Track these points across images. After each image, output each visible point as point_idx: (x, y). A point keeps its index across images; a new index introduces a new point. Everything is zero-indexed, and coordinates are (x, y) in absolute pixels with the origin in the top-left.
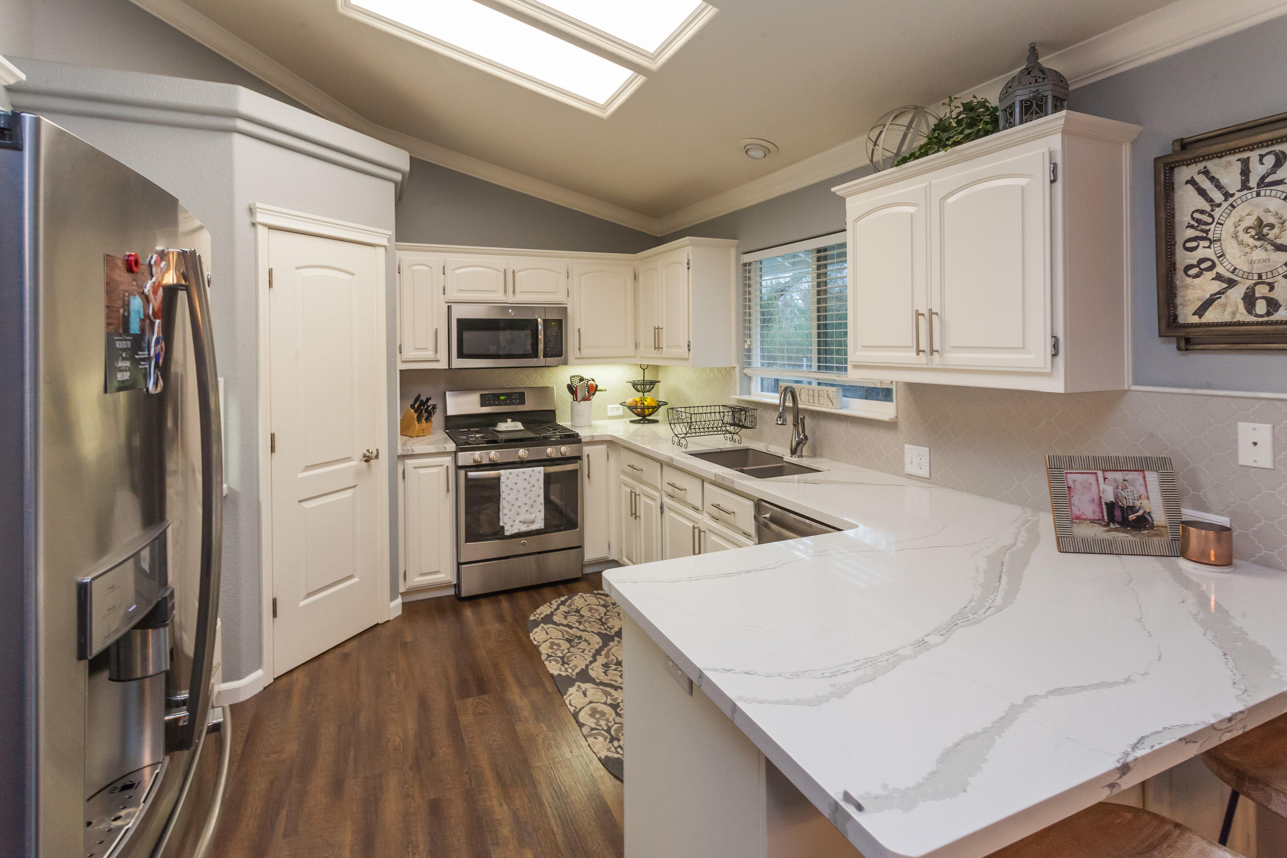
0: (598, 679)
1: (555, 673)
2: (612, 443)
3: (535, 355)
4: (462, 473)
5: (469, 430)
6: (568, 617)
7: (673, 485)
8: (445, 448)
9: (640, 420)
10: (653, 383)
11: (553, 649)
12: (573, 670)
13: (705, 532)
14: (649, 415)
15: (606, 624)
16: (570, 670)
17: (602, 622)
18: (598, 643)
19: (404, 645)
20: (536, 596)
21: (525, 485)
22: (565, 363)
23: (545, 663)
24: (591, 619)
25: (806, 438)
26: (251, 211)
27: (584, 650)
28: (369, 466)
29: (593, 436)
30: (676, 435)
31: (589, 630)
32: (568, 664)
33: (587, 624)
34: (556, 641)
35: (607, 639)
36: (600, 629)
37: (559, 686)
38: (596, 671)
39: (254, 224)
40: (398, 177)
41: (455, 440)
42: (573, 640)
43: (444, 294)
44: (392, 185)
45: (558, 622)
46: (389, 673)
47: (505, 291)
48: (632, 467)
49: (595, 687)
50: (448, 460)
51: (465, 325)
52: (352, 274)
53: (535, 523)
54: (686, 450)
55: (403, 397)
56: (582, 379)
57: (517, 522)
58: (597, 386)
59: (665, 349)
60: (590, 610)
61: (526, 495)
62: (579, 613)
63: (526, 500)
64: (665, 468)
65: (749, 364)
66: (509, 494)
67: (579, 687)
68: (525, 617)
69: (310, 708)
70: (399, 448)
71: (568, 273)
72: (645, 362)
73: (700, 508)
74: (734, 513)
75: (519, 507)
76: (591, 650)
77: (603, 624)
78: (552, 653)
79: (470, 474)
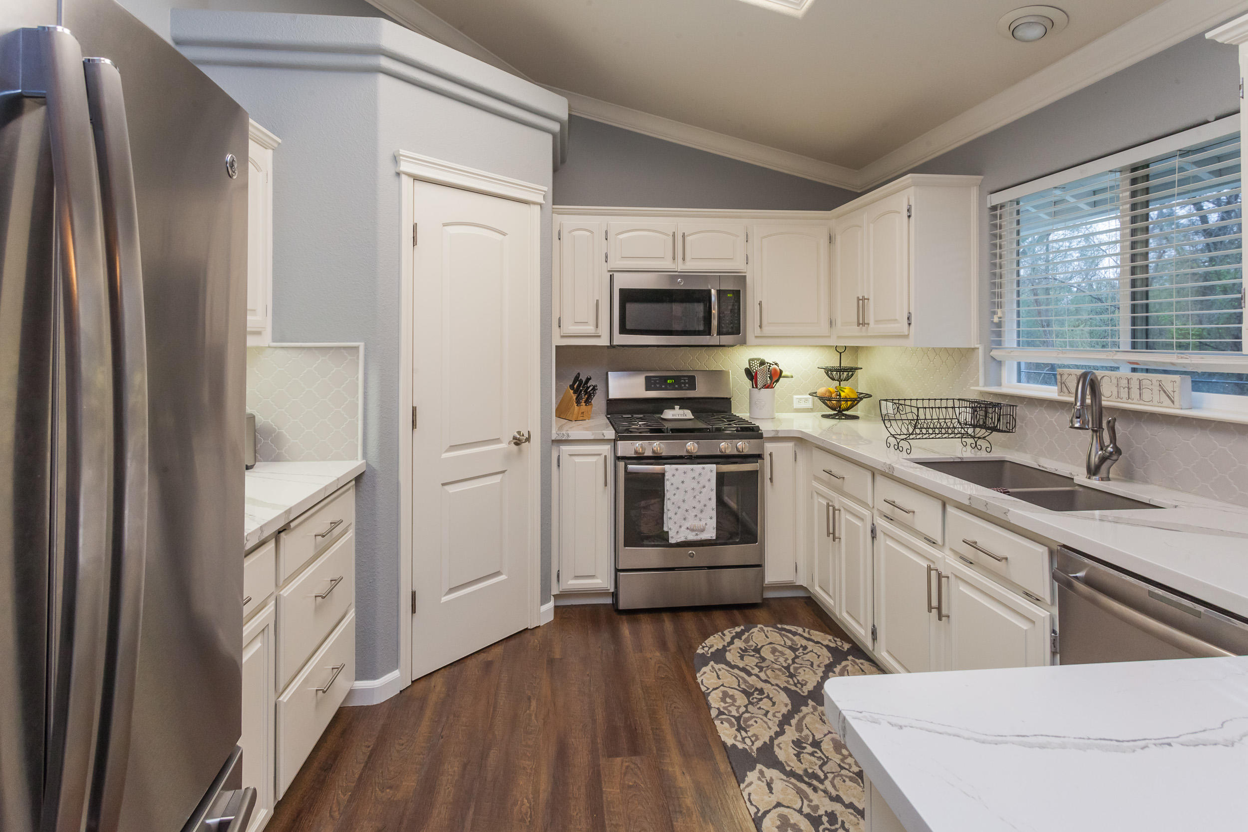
0: (789, 766)
1: (729, 742)
2: (801, 441)
3: (707, 332)
4: (621, 464)
5: (632, 416)
6: (745, 658)
7: (892, 504)
8: (603, 435)
9: (834, 414)
10: (852, 370)
11: (725, 702)
12: (753, 743)
13: (948, 577)
14: (847, 409)
15: (795, 676)
16: (748, 741)
17: (789, 672)
18: (786, 705)
19: (551, 661)
20: (705, 620)
21: (694, 484)
22: (743, 342)
23: (716, 722)
24: (776, 666)
25: (1118, 451)
26: (396, 159)
27: (767, 712)
28: (520, 451)
29: (777, 431)
30: (893, 436)
31: (774, 681)
32: (746, 732)
33: (769, 672)
34: (731, 692)
35: (798, 700)
36: (788, 682)
37: (734, 764)
38: (784, 752)
39: (398, 174)
40: (556, 127)
41: (616, 427)
42: (752, 694)
43: (606, 261)
44: (549, 138)
45: (733, 663)
46: (529, 699)
47: (674, 259)
48: (830, 473)
49: (784, 778)
50: (605, 449)
51: (629, 296)
52: (504, 234)
53: (705, 532)
54: (908, 457)
55: (559, 376)
56: (762, 363)
57: (683, 528)
58: (781, 372)
59: (872, 325)
60: (774, 651)
61: (695, 497)
62: (759, 653)
63: (695, 504)
64: (879, 479)
65: (999, 343)
66: (675, 494)
67: (761, 772)
68: (692, 648)
69: (439, 730)
70: (554, 431)
71: (747, 235)
72: (842, 343)
73: (940, 542)
74: (1006, 559)
75: (687, 511)
76: (777, 714)
77: (791, 676)
78: (724, 708)
79: (630, 466)
